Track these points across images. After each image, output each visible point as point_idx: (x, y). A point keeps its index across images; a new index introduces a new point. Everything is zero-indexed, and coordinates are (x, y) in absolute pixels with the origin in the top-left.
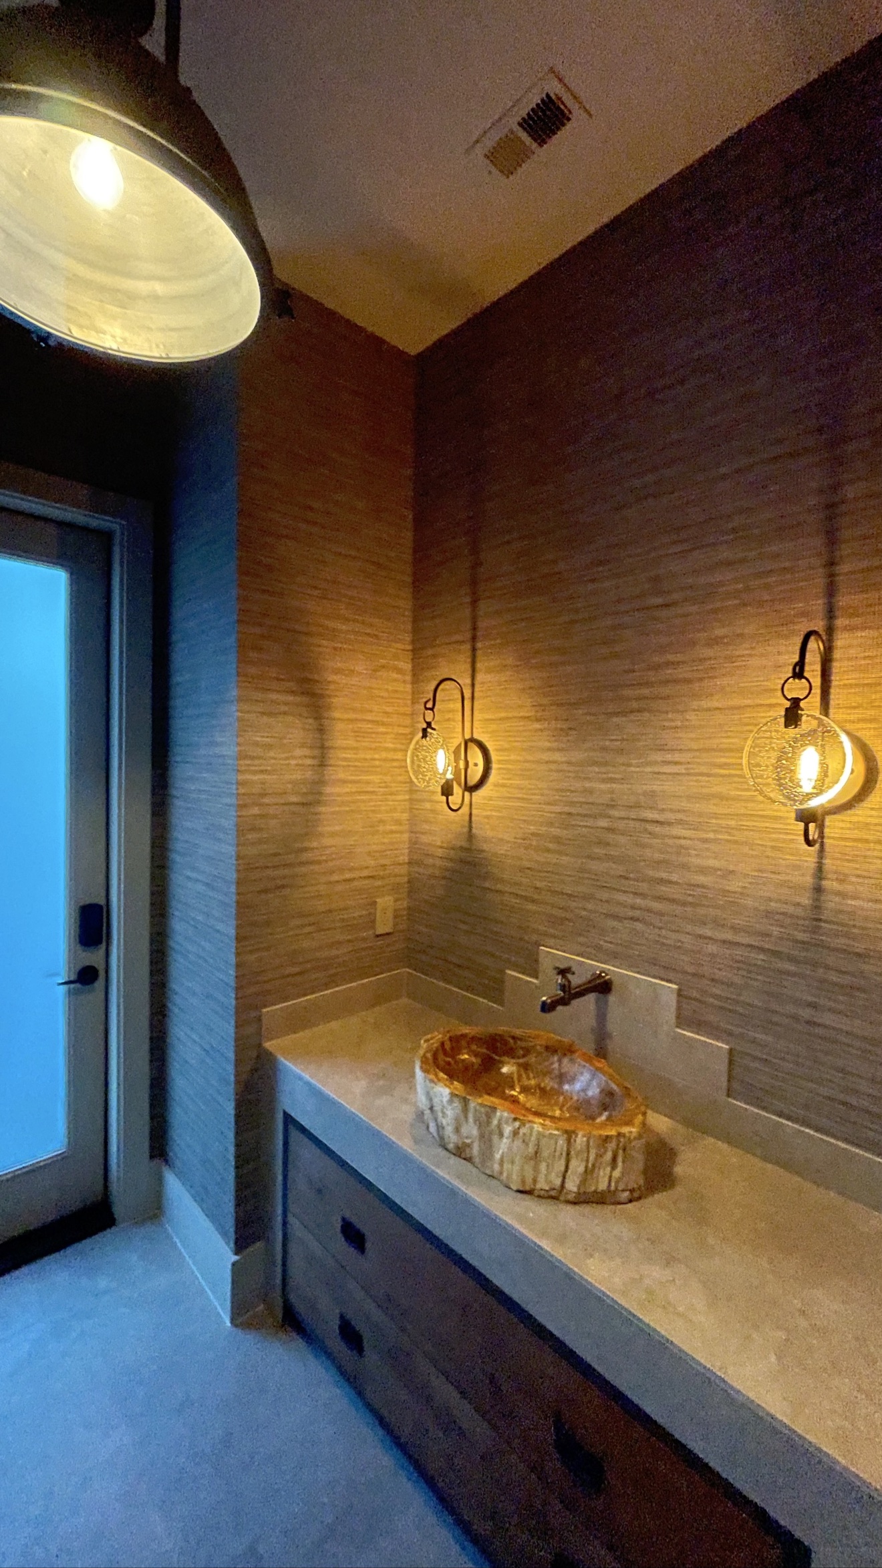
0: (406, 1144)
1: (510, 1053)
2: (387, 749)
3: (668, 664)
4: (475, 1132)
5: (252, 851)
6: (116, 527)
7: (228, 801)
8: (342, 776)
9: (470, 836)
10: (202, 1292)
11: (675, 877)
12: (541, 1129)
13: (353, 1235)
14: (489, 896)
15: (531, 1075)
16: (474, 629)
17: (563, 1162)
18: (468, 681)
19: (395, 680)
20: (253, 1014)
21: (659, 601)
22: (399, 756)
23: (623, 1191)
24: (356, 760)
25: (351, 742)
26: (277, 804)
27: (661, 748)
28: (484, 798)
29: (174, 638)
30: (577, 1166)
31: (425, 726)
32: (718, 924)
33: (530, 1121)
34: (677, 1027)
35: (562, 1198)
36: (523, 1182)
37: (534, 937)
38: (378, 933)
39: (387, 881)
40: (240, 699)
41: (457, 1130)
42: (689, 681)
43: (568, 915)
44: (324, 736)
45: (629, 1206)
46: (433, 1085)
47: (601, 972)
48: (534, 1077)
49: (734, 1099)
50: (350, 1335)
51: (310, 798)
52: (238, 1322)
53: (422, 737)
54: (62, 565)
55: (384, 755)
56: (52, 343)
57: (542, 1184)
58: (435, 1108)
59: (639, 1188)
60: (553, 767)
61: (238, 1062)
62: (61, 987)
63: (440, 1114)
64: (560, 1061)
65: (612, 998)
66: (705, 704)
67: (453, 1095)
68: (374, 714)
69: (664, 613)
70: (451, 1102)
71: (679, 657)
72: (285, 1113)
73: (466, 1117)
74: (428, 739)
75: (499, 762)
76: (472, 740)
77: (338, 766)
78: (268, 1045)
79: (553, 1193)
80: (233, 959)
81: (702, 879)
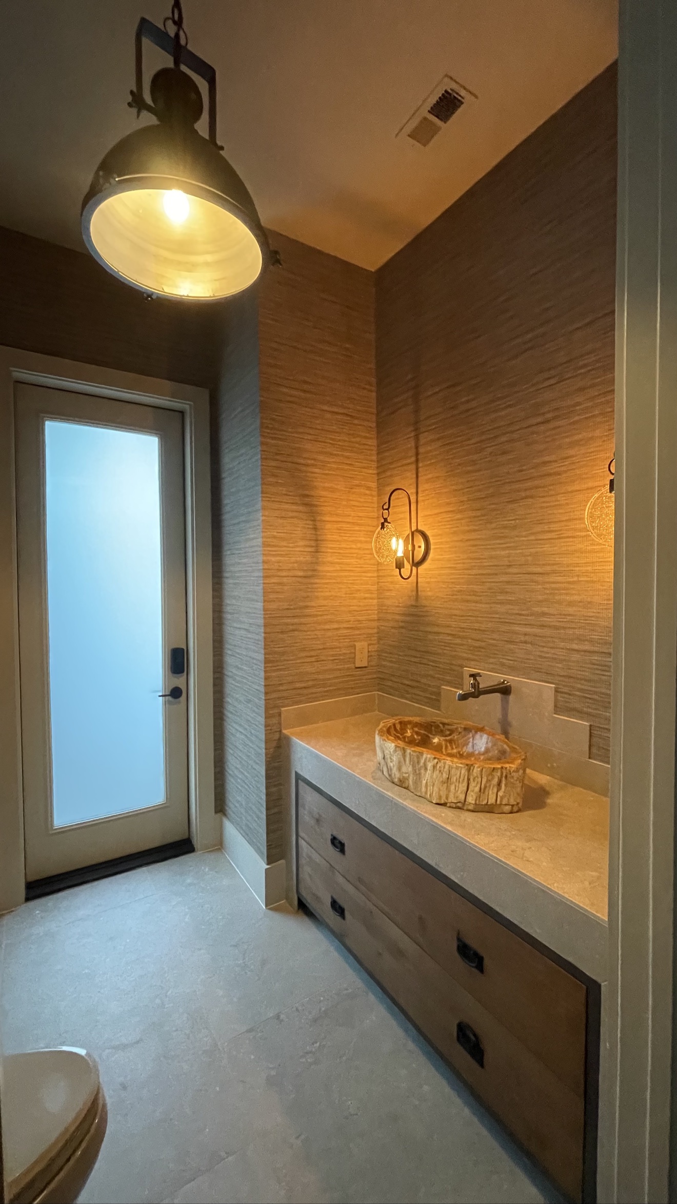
0: (369, 781)
1: (441, 733)
2: (361, 542)
3: (545, 463)
4: (410, 769)
5: (273, 606)
6: (187, 407)
7: (256, 574)
8: (330, 559)
9: (417, 597)
10: (247, 890)
11: (552, 611)
12: (451, 764)
13: (338, 844)
14: (430, 637)
15: (454, 747)
16: (417, 454)
17: (465, 784)
18: (414, 491)
19: (366, 494)
20: (276, 711)
21: (540, 419)
22: (367, 546)
23: (506, 805)
24: (340, 548)
25: (336, 537)
26: (288, 576)
27: (540, 522)
28: (426, 570)
29: (224, 475)
30: (475, 788)
31: (383, 521)
32: (580, 639)
33: (444, 759)
34: (555, 714)
35: (465, 808)
36: (440, 797)
37: (459, 662)
38: (357, 666)
39: (363, 631)
40: (264, 508)
41: (399, 769)
42: (559, 474)
43: (483, 644)
44: (318, 533)
45: (509, 815)
46: (384, 742)
47: (504, 681)
48: (456, 748)
49: (595, 760)
50: (338, 909)
51: (310, 573)
52: (269, 907)
53: (381, 529)
54: (156, 434)
55: (359, 545)
56: (154, 297)
57: (452, 799)
58: (386, 757)
59: (518, 804)
60: (472, 543)
61: (267, 742)
62: (161, 698)
63: (389, 760)
64: (473, 737)
65: (511, 698)
66: (570, 489)
67: (396, 746)
68: (351, 517)
69: (542, 428)
70: (395, 751)
71: (553, 458)
72: (296, 773)
73: (405, 760)
74: (385, 529)
75: (436, 544)
76: (417, 530)
77: (327, 552)
78: (284, 731)
79: (459, 805)
80: (262, 674)
81: (571, 610)
